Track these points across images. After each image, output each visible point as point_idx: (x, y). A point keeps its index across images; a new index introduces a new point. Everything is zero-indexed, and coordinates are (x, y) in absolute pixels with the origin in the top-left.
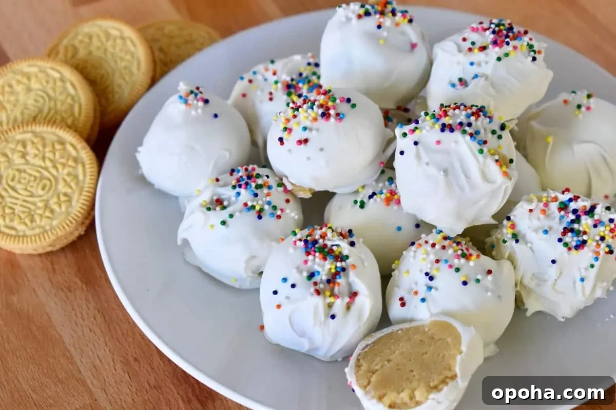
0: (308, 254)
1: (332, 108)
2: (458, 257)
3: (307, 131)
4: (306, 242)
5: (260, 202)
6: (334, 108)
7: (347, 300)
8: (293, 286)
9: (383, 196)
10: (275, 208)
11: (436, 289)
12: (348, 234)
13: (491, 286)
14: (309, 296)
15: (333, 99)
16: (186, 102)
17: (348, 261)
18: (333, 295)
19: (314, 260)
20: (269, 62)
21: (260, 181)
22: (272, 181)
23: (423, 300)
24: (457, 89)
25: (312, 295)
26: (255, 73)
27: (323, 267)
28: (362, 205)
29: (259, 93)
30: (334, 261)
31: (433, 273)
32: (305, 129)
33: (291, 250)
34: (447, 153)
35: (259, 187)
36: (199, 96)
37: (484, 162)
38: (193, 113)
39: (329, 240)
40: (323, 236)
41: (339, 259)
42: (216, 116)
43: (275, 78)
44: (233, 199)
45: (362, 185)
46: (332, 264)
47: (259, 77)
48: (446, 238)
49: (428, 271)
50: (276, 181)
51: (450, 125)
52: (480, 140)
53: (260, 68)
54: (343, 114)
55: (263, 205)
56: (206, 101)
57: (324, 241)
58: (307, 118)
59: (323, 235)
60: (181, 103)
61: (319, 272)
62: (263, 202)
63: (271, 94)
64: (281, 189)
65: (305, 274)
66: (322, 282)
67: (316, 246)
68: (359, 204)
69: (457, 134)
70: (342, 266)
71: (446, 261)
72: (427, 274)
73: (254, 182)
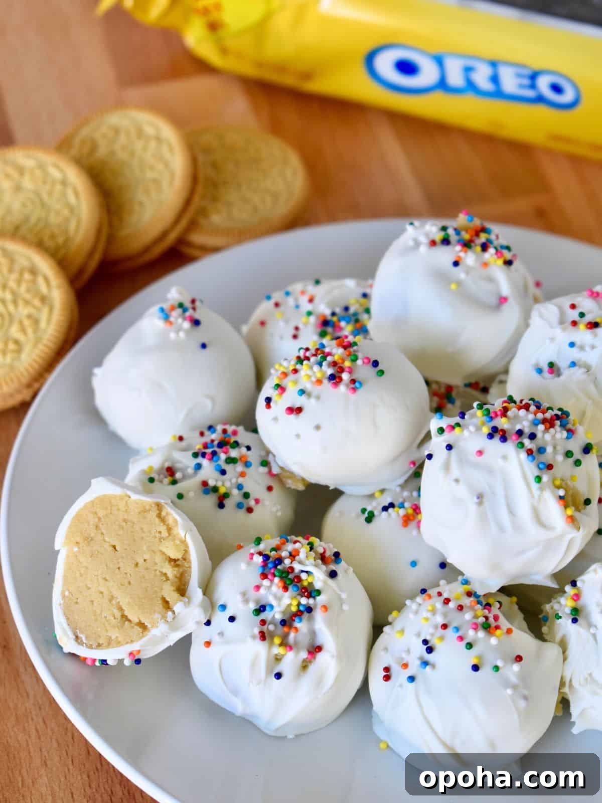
0: (264, 576)
1: (347, 370)
2: (476, 627)
3: (304, 397)
4: (266, 557)
5: (228, 484)
6: (351, 371)
7: (304, 655)
8: (232, 619)
9: (402, 512)
10: (246, 496)
11: (434, 666)
12: (333, 558)
13: (514, 679)
14: (249, 640)
15: (353, 358)
16: (167, 318)
17: (318, 598)
18: (284, 644)
19: (269, 587)
20: (313, 282)
21: (234, 453)
22: (253, 456)
23: (412, 679)
24: (544, 378)
25: (254, 637)
26: (288, 294)
27: (279, 599)
28: (370, 519)
29: (281, 324)
30: (299, 595)
31: (434, 642)
32: (302, 392)
33: (243, 566)
34: (490, 471)
35: (231, 461)
36: (190, 313)
37: (540, 497)
38: (173, 336)
39: (300, 562)
40: (293, 556)
41: (306, 594)
42: (204, 346)
43: (309, 307)
44: (190, 471)
45: (382, 487)
46: (293, 598)
47: (291, 301)
48: (469, 594)
49: (428, 638)
50: (261, 456)
51: (504, 431)
52: (542, 463)
53: (297, 287)
54: (361, 383)
55: (231, 488)
56: (196, 323)
57: (291, 563)
58: (309, 377)
59: (293, 554)
60: (160, 318)
61: (272, 607)
62: (231, 484)
63: (297, 329)
64: (264, 470)
65: (252, 606)
66: (273, 622)
67: (279, 567)
68: (366, 515)
69: (509, 447)
70: (308, 603)
71: (457, 629)
72: (425, 642)
73: (226, 453)
